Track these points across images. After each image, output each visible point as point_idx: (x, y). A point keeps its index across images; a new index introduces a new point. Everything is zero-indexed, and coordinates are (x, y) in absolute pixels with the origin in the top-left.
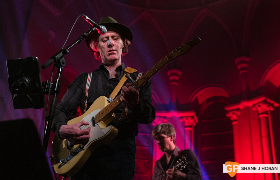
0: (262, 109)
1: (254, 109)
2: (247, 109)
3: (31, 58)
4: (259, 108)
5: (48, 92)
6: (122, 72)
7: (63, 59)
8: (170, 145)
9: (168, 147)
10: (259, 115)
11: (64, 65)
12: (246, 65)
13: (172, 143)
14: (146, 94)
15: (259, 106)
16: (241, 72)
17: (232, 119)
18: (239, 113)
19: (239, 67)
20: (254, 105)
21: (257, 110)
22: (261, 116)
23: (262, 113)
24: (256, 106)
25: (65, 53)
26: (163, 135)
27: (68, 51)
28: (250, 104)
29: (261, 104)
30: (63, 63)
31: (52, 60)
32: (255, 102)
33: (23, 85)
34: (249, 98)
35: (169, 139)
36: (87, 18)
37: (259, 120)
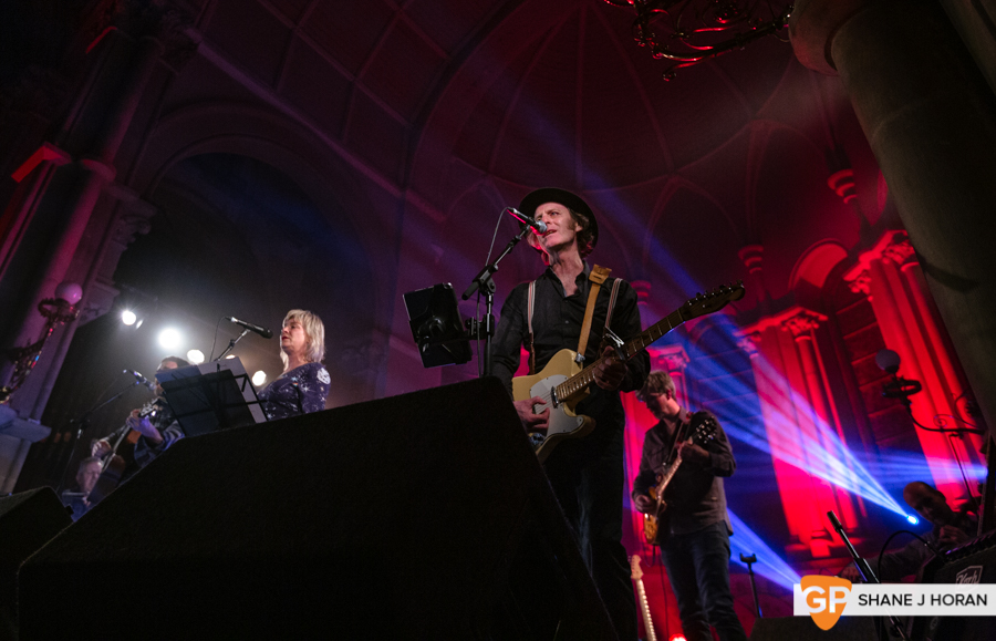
0: (799, 327)
1: (785, 329)
2: (772, 330)
3: (442, 286)
4: (793, 327)
5: (475, 336)
6: (586, 283)
7: (491, 280)
8: (668, 407)
9: (666, 410)
10: (794, 337)
11: (494, 291)
12: (759, 259)
13: (671, 402)
14: (631, 323)
15: (793, 323)
16: (751, 272)
17: (748, 350)
18: (759, 339)
19: (747, 263)
20: (783, 323)
21: (791, 331)
22: (798, 340)
23: (800, 335)
24: (788, 324)
25: (492, 270)
26: (654, 394)
27: (496, 267)
28: (776, 321)
29: (796, 320)
30: (493, 288)
31: (476, 284)
32: (785, 317)
33: (436, 328)
34: (773, 313)
35: (664, 397)
36: (515, 211)
37: (797, 347)
